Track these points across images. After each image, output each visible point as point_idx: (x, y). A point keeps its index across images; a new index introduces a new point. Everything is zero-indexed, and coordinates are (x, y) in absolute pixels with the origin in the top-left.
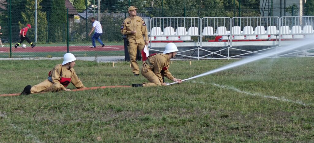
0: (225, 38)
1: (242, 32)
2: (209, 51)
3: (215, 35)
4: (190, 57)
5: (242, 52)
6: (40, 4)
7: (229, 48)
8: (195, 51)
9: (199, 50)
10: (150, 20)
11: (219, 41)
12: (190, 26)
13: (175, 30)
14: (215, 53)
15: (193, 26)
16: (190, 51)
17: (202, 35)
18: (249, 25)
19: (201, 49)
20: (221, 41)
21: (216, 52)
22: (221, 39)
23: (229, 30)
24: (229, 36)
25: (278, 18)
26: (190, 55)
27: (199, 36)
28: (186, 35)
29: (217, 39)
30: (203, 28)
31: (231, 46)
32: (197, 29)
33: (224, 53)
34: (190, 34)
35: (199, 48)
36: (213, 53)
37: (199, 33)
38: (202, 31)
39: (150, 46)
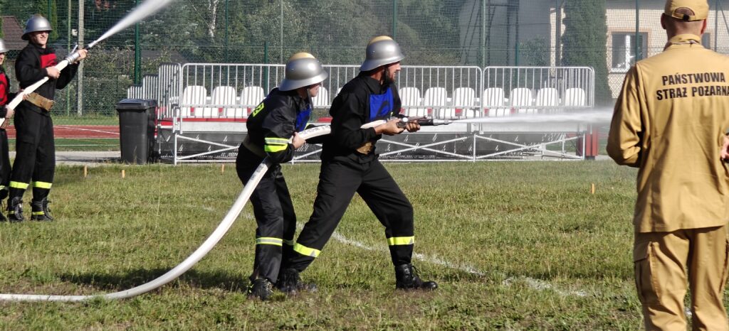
25: (478, 70)
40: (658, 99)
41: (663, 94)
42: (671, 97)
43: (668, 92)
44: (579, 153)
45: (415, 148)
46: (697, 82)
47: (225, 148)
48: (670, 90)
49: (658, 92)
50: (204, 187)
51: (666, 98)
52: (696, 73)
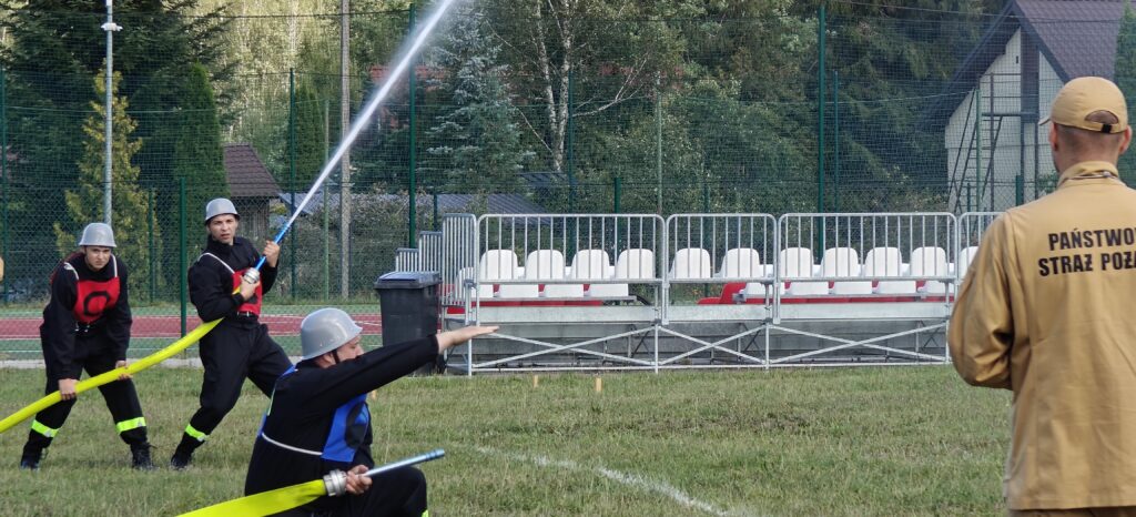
0: (755, 290)
1: (817, 268)
2: (695, 340)
3: (717, 278)
4: (627, 359)
5: (822, 343)
6: (131, 161)
7: (768, 327)
8: (643, 338)
9: (657, 335)
10: (477, 224)
11: (734, 303)
12: (622, 248)
13: (569, 261)
14: (716, 345)
15: (635, 245)
16: (627, 338)
17: (668, 279)
19: (667, 331)
20: (743, 303)
21: (723, 341)
22: (741, 296)
23: (770, 261)
24: (771, 283)
26: (625, 354)
27: (659, 285)
28: (607, 277)
29: (729, 293)
30: (672, 257)
32: (648, 255)
33: (753, 345)
34: (622, 276)
35: (657, 328)
36: (708, 345)
37: (658, 274)
38: (670, 265)
39: (474, 319)
40: (1042, 273)
41: (1050, 265)
42: (1064, 271)
43: (1059, 263)
45: (852, 344)
46: (1110, 244)
47: (549, 348)
48: (1063, 258)
49: (1042, 262)
50: (491, 413)
51: (1056, 272)
52: (1109, 228)
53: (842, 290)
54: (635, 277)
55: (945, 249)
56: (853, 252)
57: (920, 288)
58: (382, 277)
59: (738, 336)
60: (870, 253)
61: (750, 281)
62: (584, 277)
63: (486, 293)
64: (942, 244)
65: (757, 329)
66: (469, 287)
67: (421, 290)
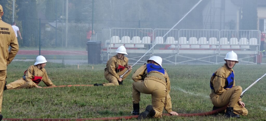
0: (173, 46)
1: (187, 42)
3: (165, 43)
4: (144, 62)
5: (187, 59)
7: (176, 55)
8: (147, 57)
10: (110, 30)
11: (168, 49)
12: (143, 36)
13: (131, 39)
14: (164, 59)
15: (146, 36)
17: (154, 44)
18: (194, 36)
21: (166, 58)
22: (170, 48)
23: (177, 40)
24: (177, 45)
25: (218, 31)
28: (140, 43)
29: (167, 47)
30: (155, 38)
31: (178, 54)
32: (149, 38)
33: (172, 59)
34: (143, 43)
35: (151, 55)
37: (151, 42)
39: (109, 52)
44: (255, 62)
53: (193, 47)
54: (146, 43)
55: (217, 38)
56: (196, 38)
57: (210, 47)
58: (88, 42)
59: (169, 57)
60: (200, 39)
61: (172, 44)
62: (135, 42)
63: (112, 46)
64: (216, 37)
65: (174, 55)
66: (108, 44)
67: (97, 45)
